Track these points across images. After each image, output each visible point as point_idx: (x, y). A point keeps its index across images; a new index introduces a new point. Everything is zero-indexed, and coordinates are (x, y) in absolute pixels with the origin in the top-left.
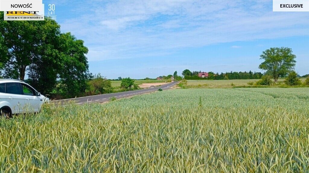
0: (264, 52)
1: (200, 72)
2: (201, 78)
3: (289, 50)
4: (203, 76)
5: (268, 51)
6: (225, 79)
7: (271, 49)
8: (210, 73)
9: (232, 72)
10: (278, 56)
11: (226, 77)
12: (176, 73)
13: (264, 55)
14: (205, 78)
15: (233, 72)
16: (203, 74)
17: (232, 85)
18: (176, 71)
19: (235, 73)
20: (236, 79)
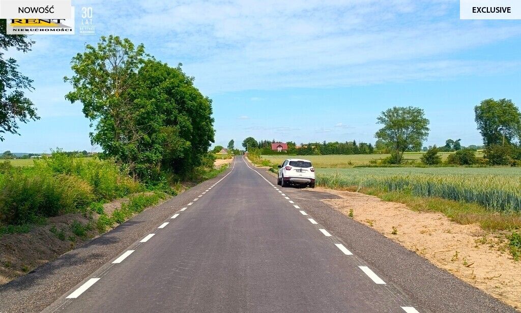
0: (384, 113)
1: (274, 142)
2: (275, 153)
3: (419, 112)
4: (280, 149)
5: (389, 111)
6: (316, 154)
7: (395, 109)
8: (289, 144)
9: (325, 142)
10: (404, 119)
11: (316, 150)
12: (232, 143)
13: (384, 117)
14: (282, 153)
15: (327, 143)
16: (280, 146)
17: (350, 164)
18: (233, 140)
19: (330, 145)
20: (333, 153)
